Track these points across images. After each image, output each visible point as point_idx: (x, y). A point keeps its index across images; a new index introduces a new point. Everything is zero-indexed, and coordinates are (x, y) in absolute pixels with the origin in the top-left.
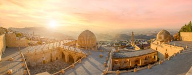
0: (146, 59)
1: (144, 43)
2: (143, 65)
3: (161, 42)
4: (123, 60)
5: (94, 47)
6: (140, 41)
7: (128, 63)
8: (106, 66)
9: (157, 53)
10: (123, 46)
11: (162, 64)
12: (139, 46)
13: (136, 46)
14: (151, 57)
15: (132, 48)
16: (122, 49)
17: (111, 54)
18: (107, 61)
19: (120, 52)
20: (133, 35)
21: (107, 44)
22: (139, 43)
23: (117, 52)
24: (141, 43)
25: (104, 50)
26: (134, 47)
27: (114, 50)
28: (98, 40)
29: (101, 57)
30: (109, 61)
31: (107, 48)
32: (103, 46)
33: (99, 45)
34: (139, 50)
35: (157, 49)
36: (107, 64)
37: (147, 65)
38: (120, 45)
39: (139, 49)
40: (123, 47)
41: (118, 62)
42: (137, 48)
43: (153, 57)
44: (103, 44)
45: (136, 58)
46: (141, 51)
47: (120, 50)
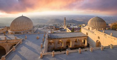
0: (76, 42)
1: (75, 27)
2: (73, 47)
3: (93, 28)
4: (57, 41)
5: (30, 31)
6: (71, 25)
7: (60, 43)
8: (43, 48)
9: (88, 38)
10: (57, 28)
11: (93, 51)
12: (70, 29)
13: (67, 28)
14: (81, 41)
15: (64, 30)
16: (56, 31)
17: (46, 35)
18: (43, 42)
19: (54, 33)
20: (65, 19)
21: (43, 27)
22: (70, 27)
23: (51, 33)
24: (72, 27)
25: (41, 32)
26: (66, 30)
27: (50, 32)
28: (35, 24)
29: (38, 39)
30: (45, 42)
31: (43, 30)
32: (39, 29)
33: (36, 29)
34: (71, 33)
35: (87, 34)
36: (43, 45)
37: (78, 48)
38: (54, 28)
39: (70, 31)
40: (56, 30)
41: (52, 42)
42: (68, 31)
43: (83, 41)
44: (40, 27)
45: (68, 39)
46: (72, 33)
47: (54, 31)
